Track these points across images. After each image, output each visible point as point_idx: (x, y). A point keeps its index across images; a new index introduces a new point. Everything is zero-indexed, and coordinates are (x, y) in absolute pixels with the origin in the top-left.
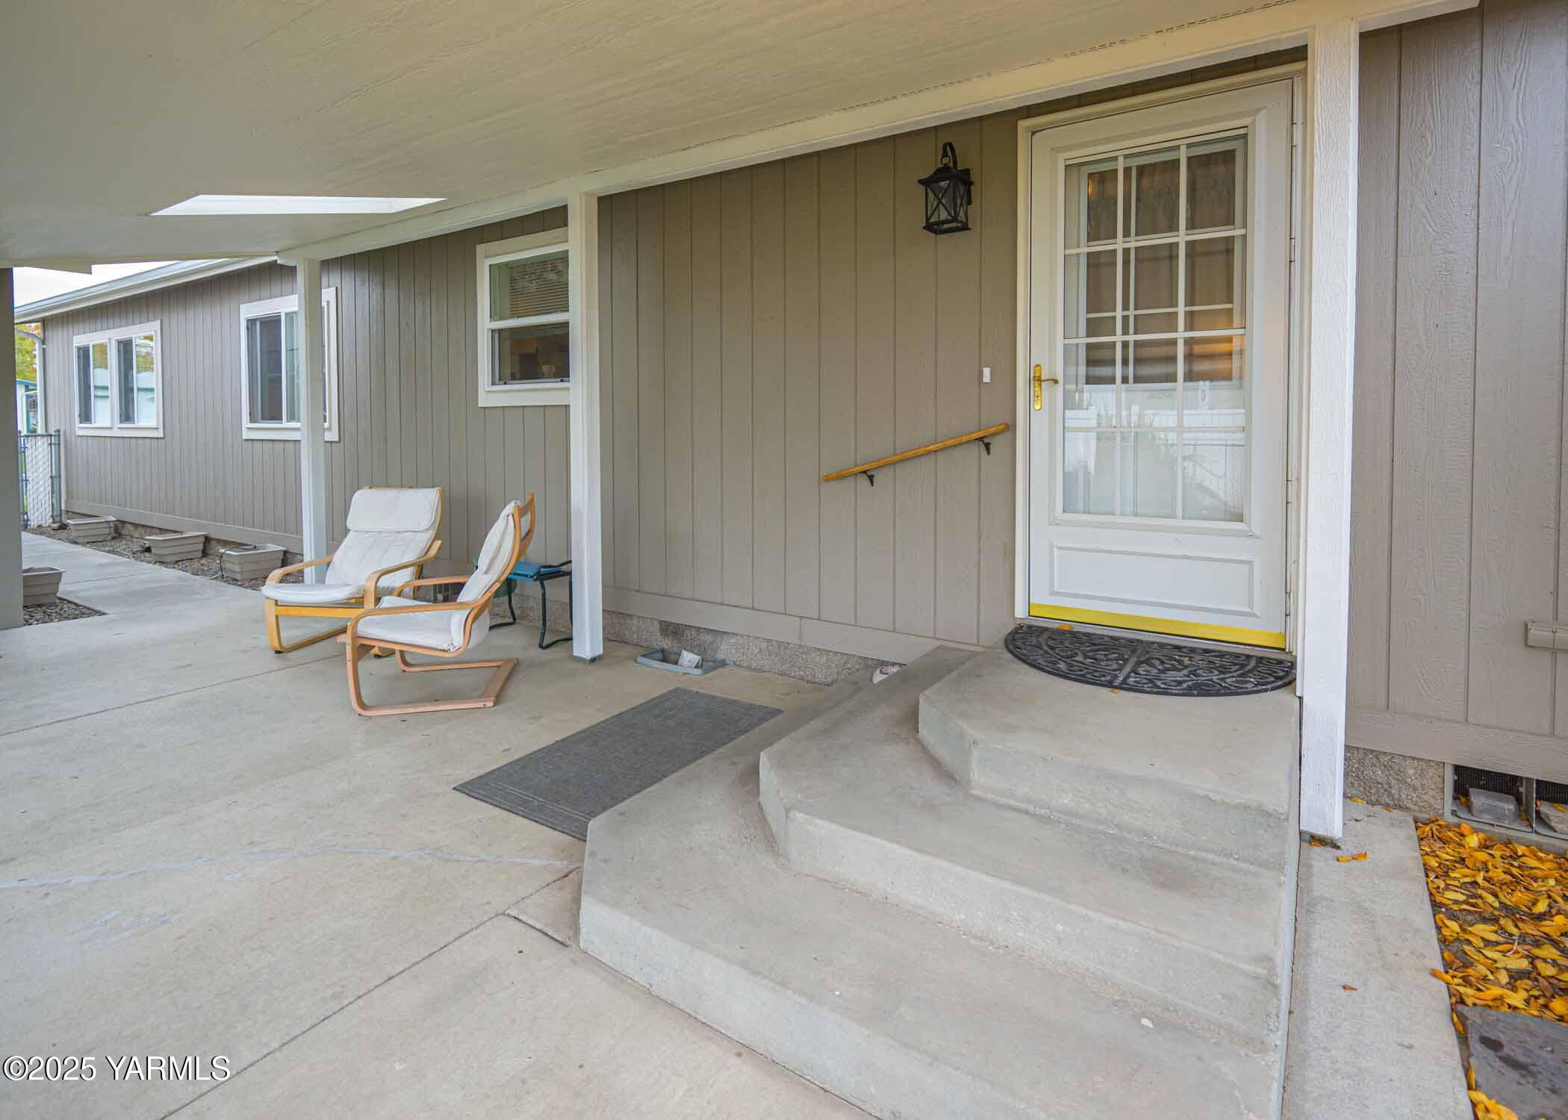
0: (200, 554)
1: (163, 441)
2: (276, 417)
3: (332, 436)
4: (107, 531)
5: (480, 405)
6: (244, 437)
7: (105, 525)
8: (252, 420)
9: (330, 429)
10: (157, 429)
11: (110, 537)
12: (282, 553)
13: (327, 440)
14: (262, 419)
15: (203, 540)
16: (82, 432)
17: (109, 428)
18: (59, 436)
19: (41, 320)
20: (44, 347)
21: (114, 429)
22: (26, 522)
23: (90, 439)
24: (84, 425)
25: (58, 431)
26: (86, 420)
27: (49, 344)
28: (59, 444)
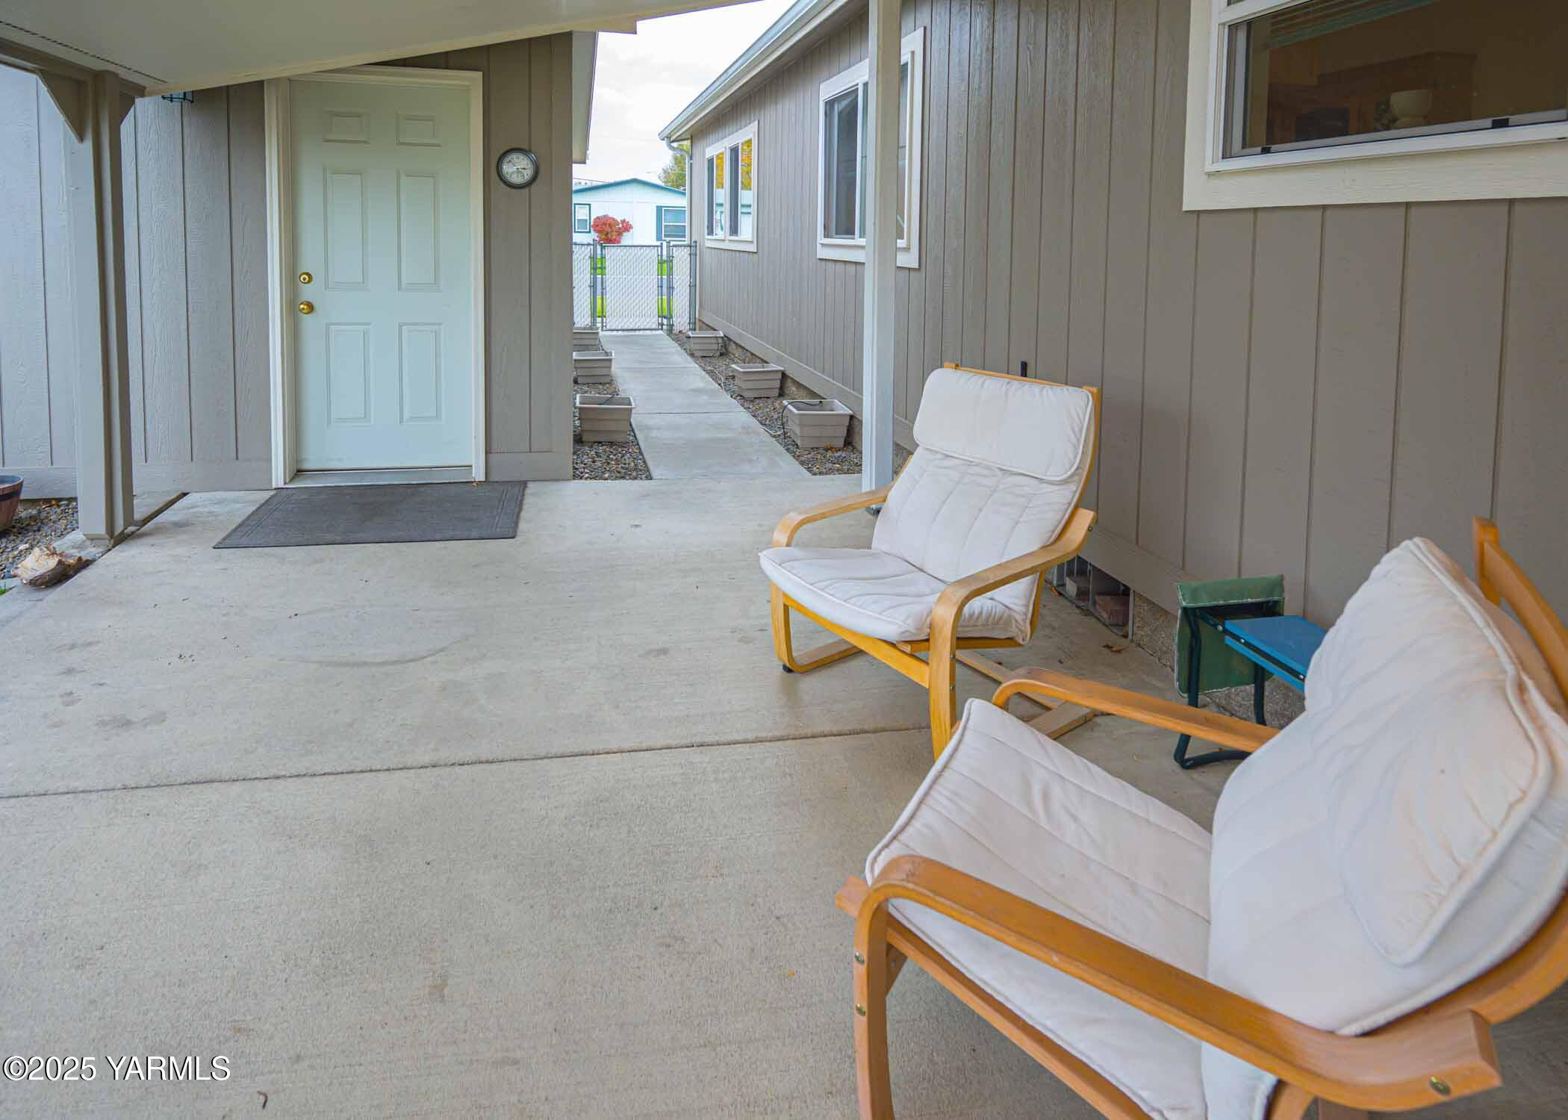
0: (776, 392)
1: (756, 256)
2: (850, 231)
3: (909, 260)
4: (715, 347)
5: (1185, 208)
6: (819, 256)
7: (714, 341)
8: (827, 235)
9: (907, 249)
10: (752, 242)
11: (718, 354)
12: (849, 417)
13: (900, 265)
14: (837, 233)
15: (780, 376)
16: (708, 244)
17: (724, 240)
18: (696, 246)
19: (690, 137)
20: (692, 161)
21: (727, 241)
22: (671, 326)
23: (713, 251)
24: (710, 237)
25: (696, 242)
26: (711, 232)
27: (694, 158)
28: (696, 254)
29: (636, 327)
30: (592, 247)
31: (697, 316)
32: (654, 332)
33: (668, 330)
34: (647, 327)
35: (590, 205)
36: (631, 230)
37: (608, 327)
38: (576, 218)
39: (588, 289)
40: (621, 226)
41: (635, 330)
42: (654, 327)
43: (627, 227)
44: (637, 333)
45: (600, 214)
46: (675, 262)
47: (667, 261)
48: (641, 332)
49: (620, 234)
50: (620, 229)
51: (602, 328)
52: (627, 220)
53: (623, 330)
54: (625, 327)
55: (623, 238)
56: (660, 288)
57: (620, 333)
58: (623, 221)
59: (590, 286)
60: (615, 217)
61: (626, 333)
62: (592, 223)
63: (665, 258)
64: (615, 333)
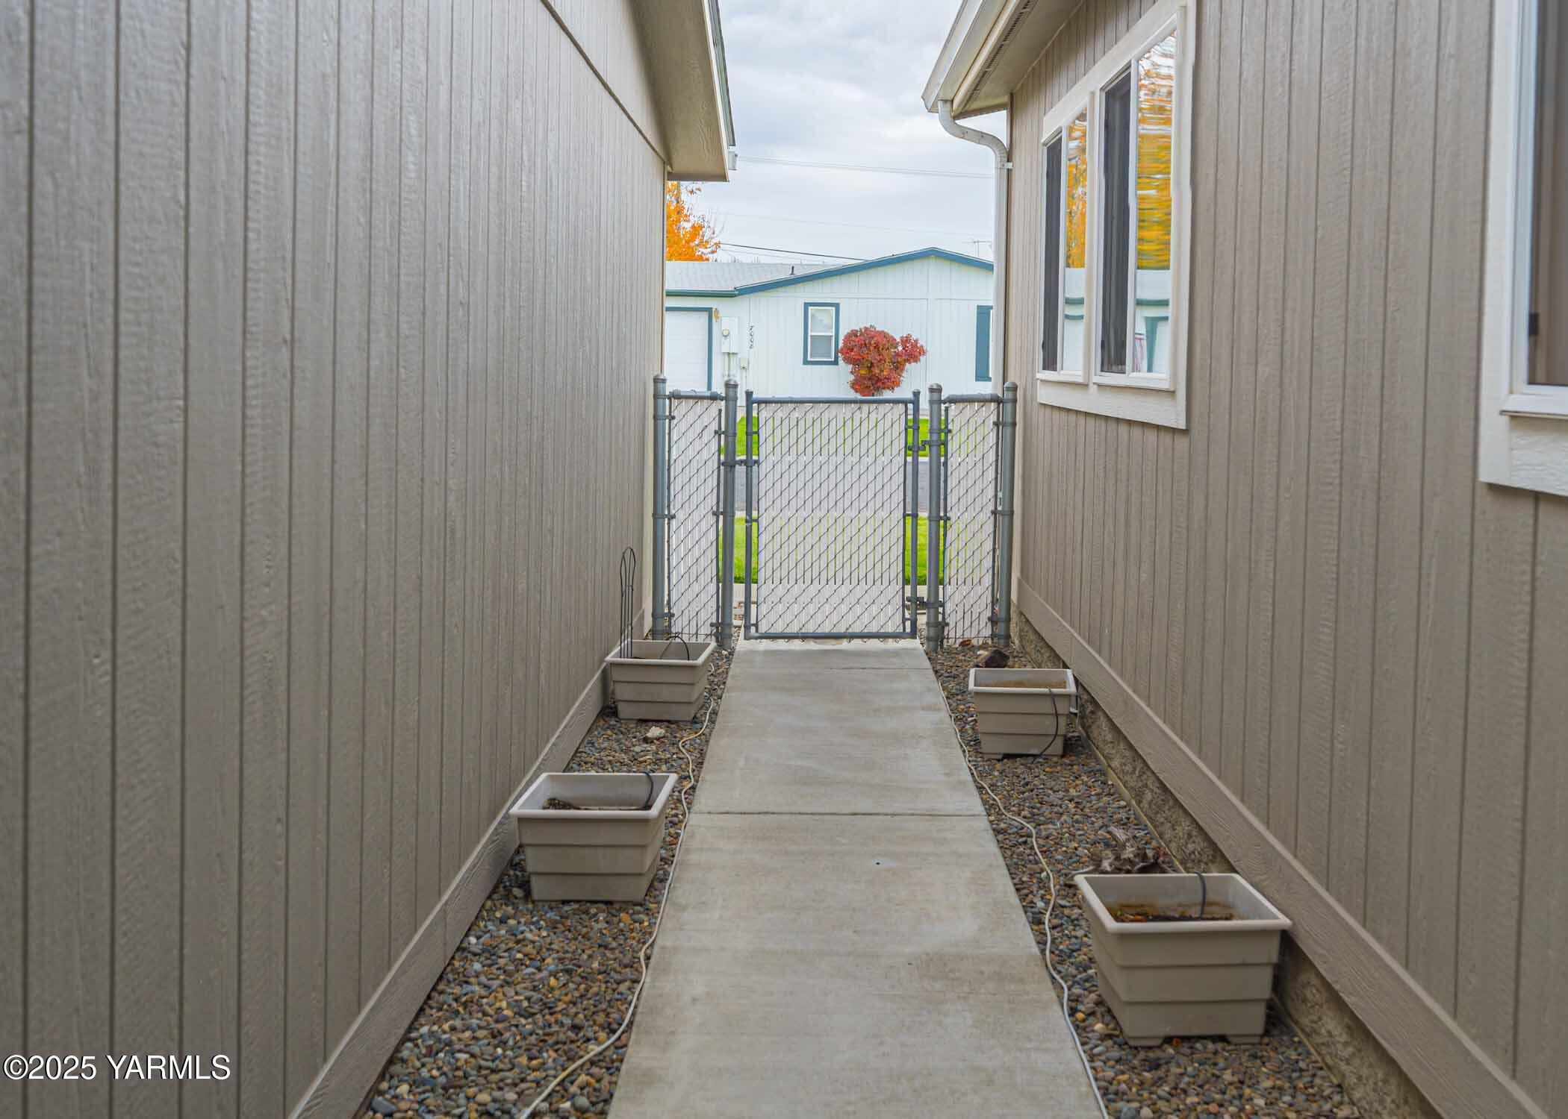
4: (1048, 725)
7: (1047, 707)
10: (1171, 397)
11: (1058, 746)
16: (1046, 395)
17: (1084, 386)
18: (1015, 401)
19: (1005, 99)
20: (1010, 165)
21: (1093, 389)
22: (939, 627)
23: (1056, 414)
24: (1049, 375)
25: (1014, 388)
26: (1050, 361)
27: (1016, 156)
28: (1014, 424)
29: (841, 629)
30: (723, 403)
31: (1014, 597)
32: (891, 644)
33: (928, 639)
34: (874, 628)
35: (837, 306)
36: (922, 358)
37: (763, 628)
38: (810, 333)
39: (712, 519)
40: (900, 348)
41: (838, 637)
42: (890, 629)
43: (912, 352)
44: (844, 645)
45: (858, 325)
46: (952, 446)
47: (930, 443)
48: (857, 644)
49: (898, 367)
50: (897, 354)
51: (747, 627)
52: (914, 337)
53: (804, 637)
54: (810, 628)
55: (904, 374)
56: (909, 520)
57: (797, 645)
58: (906, 340)
59: (716, 514)
60: (891, 333)
61: (812, 645)
62: (841, 345)
63: (924, 434)
64: (781, 645)
